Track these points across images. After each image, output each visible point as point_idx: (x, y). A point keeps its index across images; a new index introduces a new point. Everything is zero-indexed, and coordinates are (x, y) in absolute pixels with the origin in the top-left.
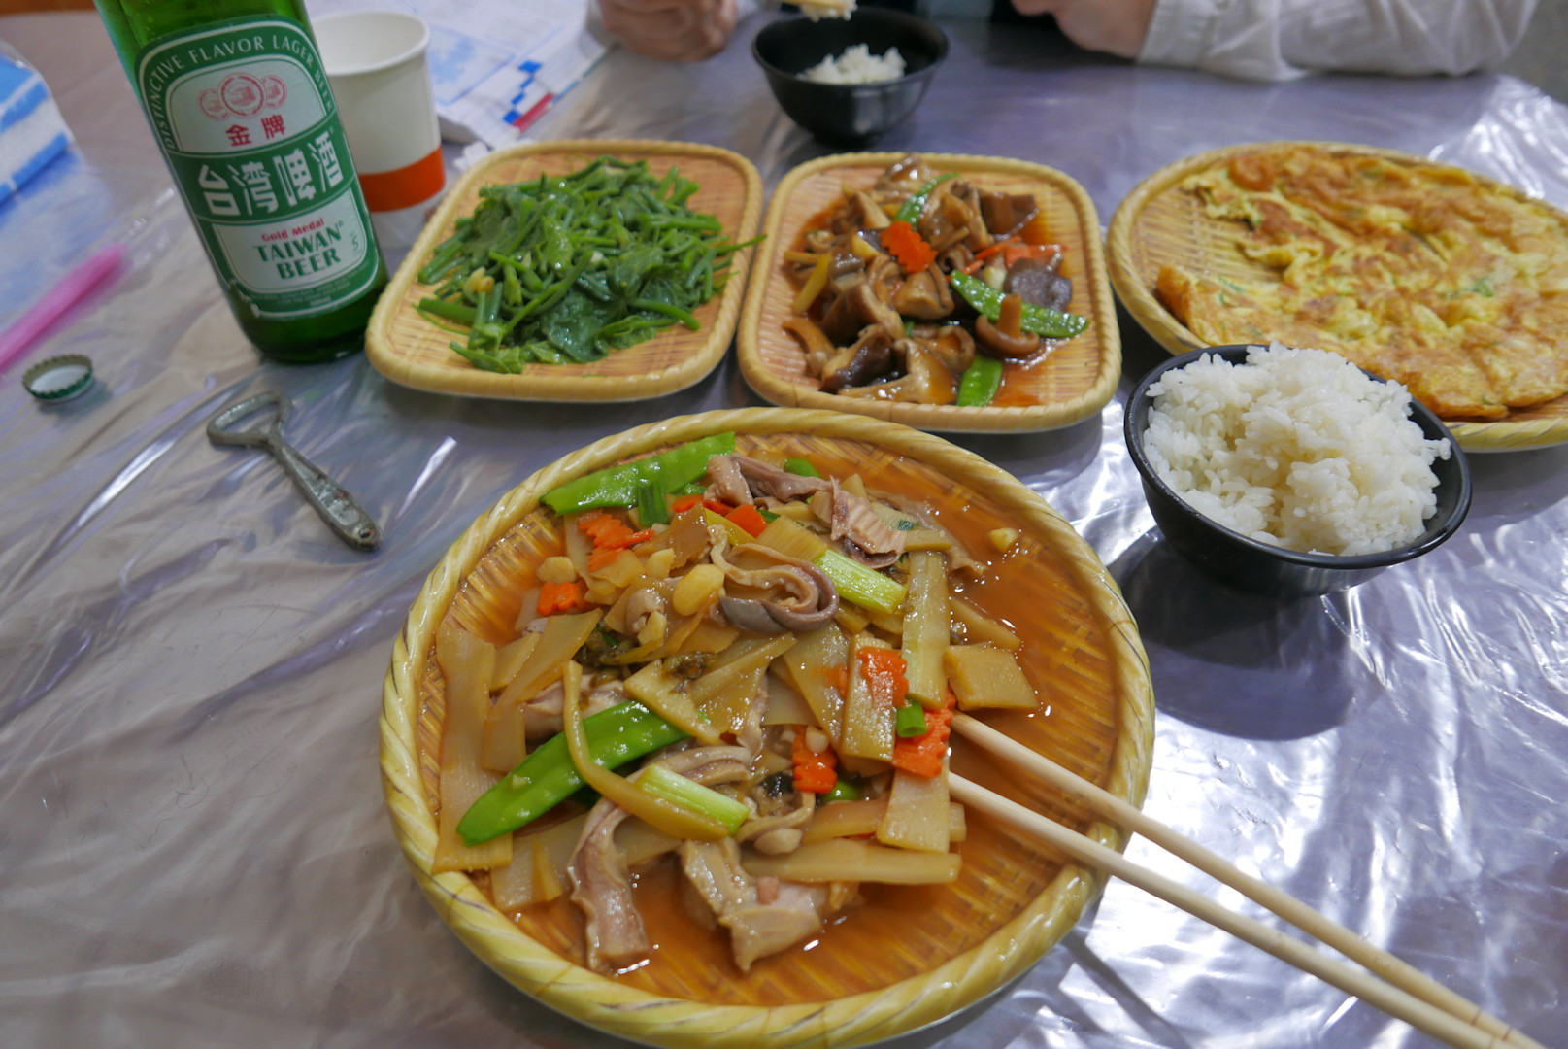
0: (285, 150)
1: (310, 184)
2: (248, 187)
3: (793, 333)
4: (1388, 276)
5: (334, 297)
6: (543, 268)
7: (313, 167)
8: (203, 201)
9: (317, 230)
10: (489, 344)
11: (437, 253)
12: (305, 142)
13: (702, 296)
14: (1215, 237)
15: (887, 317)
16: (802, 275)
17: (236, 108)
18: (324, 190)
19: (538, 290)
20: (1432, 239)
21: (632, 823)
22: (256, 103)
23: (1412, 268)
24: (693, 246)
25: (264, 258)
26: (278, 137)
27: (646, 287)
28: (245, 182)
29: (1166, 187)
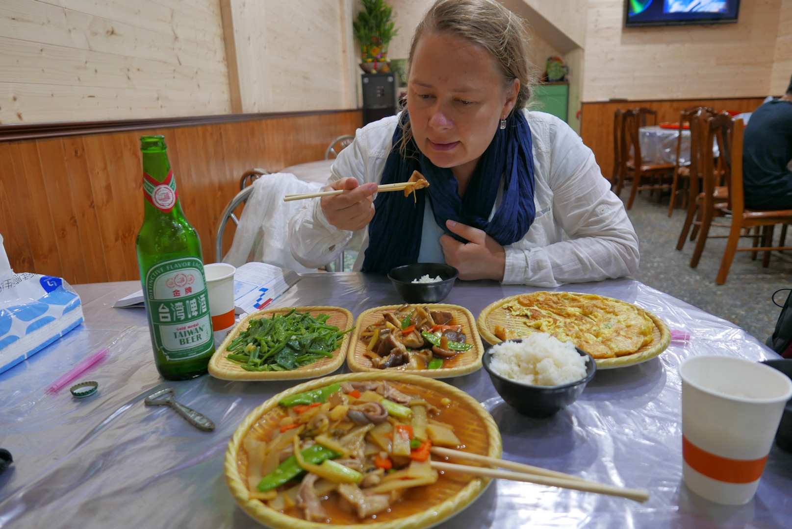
0: (190, 298)
1: (196, 311)
2: (176, 311)
3: (367, 356)
4: (576, 327)
5: (198, 353)
6: (275, 340)
7: (198, 305)
8: (158, 316)
9: (196, 327)
10: (255, 365)
11: (233, 342)
12: (197, 296)
13: (333, 348)
14: (515, 321)
15: (400, 346)
16: (369, 340)
17: (178, 284)
18: (201, 313)
19: (273, 347)
20: (590, 316)
21: (320, 480)
22: (184, 283)
23: (584, 324)
24: (329, 333)
25: (176, 337)
26: (189, 294)
27: (313, 345)
28: (175, 309)
29: (497, 307)
